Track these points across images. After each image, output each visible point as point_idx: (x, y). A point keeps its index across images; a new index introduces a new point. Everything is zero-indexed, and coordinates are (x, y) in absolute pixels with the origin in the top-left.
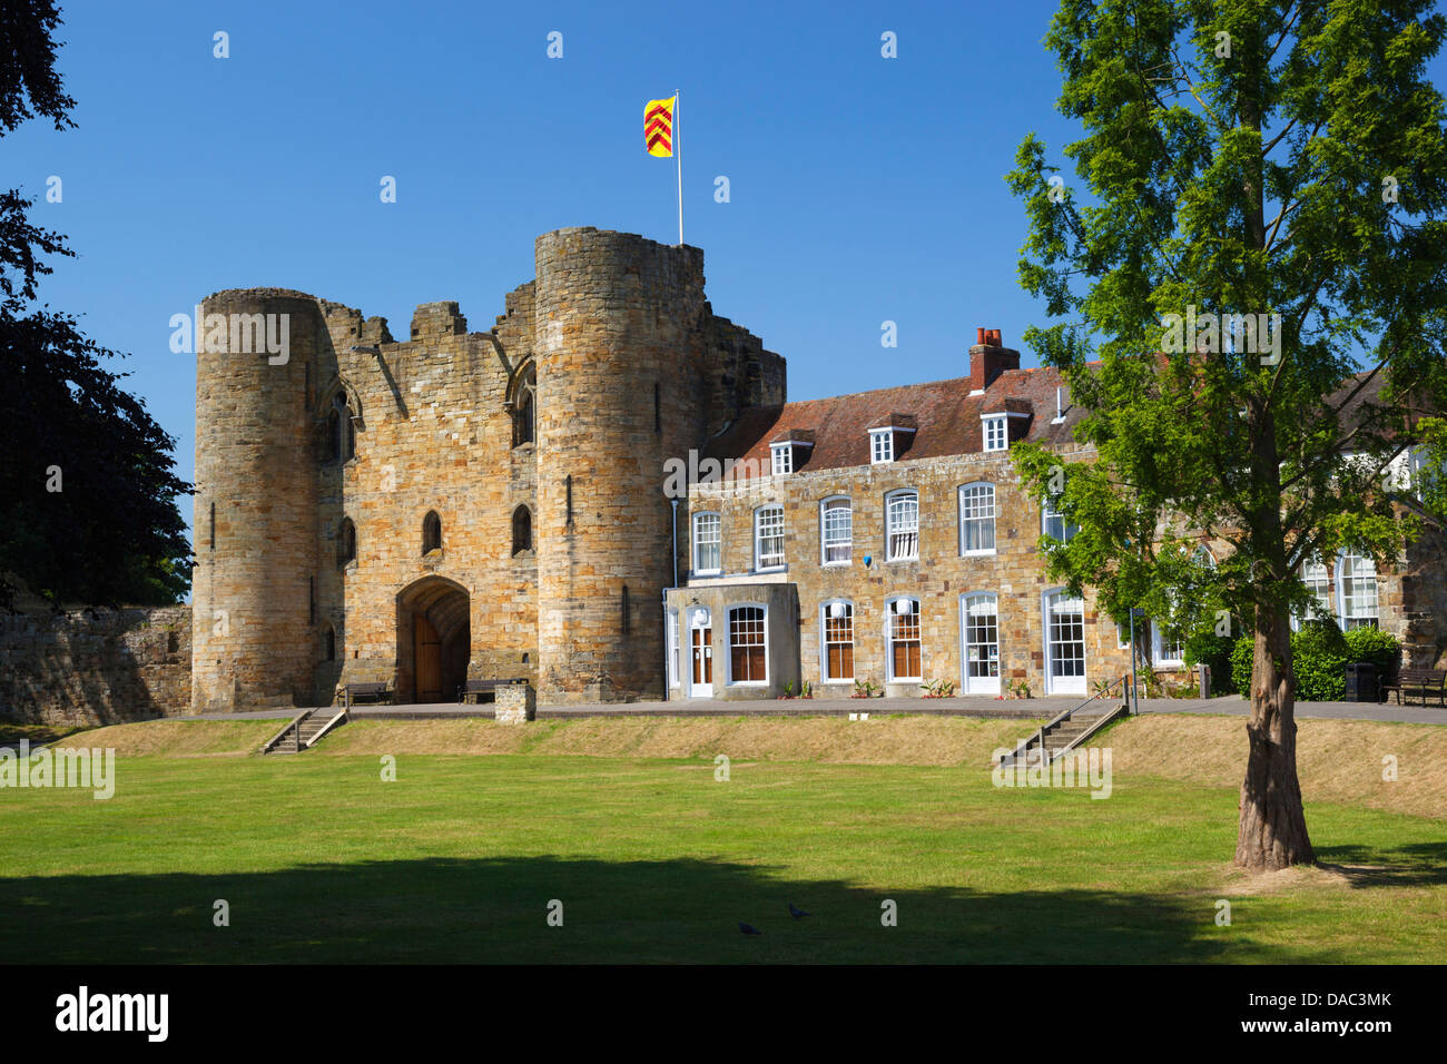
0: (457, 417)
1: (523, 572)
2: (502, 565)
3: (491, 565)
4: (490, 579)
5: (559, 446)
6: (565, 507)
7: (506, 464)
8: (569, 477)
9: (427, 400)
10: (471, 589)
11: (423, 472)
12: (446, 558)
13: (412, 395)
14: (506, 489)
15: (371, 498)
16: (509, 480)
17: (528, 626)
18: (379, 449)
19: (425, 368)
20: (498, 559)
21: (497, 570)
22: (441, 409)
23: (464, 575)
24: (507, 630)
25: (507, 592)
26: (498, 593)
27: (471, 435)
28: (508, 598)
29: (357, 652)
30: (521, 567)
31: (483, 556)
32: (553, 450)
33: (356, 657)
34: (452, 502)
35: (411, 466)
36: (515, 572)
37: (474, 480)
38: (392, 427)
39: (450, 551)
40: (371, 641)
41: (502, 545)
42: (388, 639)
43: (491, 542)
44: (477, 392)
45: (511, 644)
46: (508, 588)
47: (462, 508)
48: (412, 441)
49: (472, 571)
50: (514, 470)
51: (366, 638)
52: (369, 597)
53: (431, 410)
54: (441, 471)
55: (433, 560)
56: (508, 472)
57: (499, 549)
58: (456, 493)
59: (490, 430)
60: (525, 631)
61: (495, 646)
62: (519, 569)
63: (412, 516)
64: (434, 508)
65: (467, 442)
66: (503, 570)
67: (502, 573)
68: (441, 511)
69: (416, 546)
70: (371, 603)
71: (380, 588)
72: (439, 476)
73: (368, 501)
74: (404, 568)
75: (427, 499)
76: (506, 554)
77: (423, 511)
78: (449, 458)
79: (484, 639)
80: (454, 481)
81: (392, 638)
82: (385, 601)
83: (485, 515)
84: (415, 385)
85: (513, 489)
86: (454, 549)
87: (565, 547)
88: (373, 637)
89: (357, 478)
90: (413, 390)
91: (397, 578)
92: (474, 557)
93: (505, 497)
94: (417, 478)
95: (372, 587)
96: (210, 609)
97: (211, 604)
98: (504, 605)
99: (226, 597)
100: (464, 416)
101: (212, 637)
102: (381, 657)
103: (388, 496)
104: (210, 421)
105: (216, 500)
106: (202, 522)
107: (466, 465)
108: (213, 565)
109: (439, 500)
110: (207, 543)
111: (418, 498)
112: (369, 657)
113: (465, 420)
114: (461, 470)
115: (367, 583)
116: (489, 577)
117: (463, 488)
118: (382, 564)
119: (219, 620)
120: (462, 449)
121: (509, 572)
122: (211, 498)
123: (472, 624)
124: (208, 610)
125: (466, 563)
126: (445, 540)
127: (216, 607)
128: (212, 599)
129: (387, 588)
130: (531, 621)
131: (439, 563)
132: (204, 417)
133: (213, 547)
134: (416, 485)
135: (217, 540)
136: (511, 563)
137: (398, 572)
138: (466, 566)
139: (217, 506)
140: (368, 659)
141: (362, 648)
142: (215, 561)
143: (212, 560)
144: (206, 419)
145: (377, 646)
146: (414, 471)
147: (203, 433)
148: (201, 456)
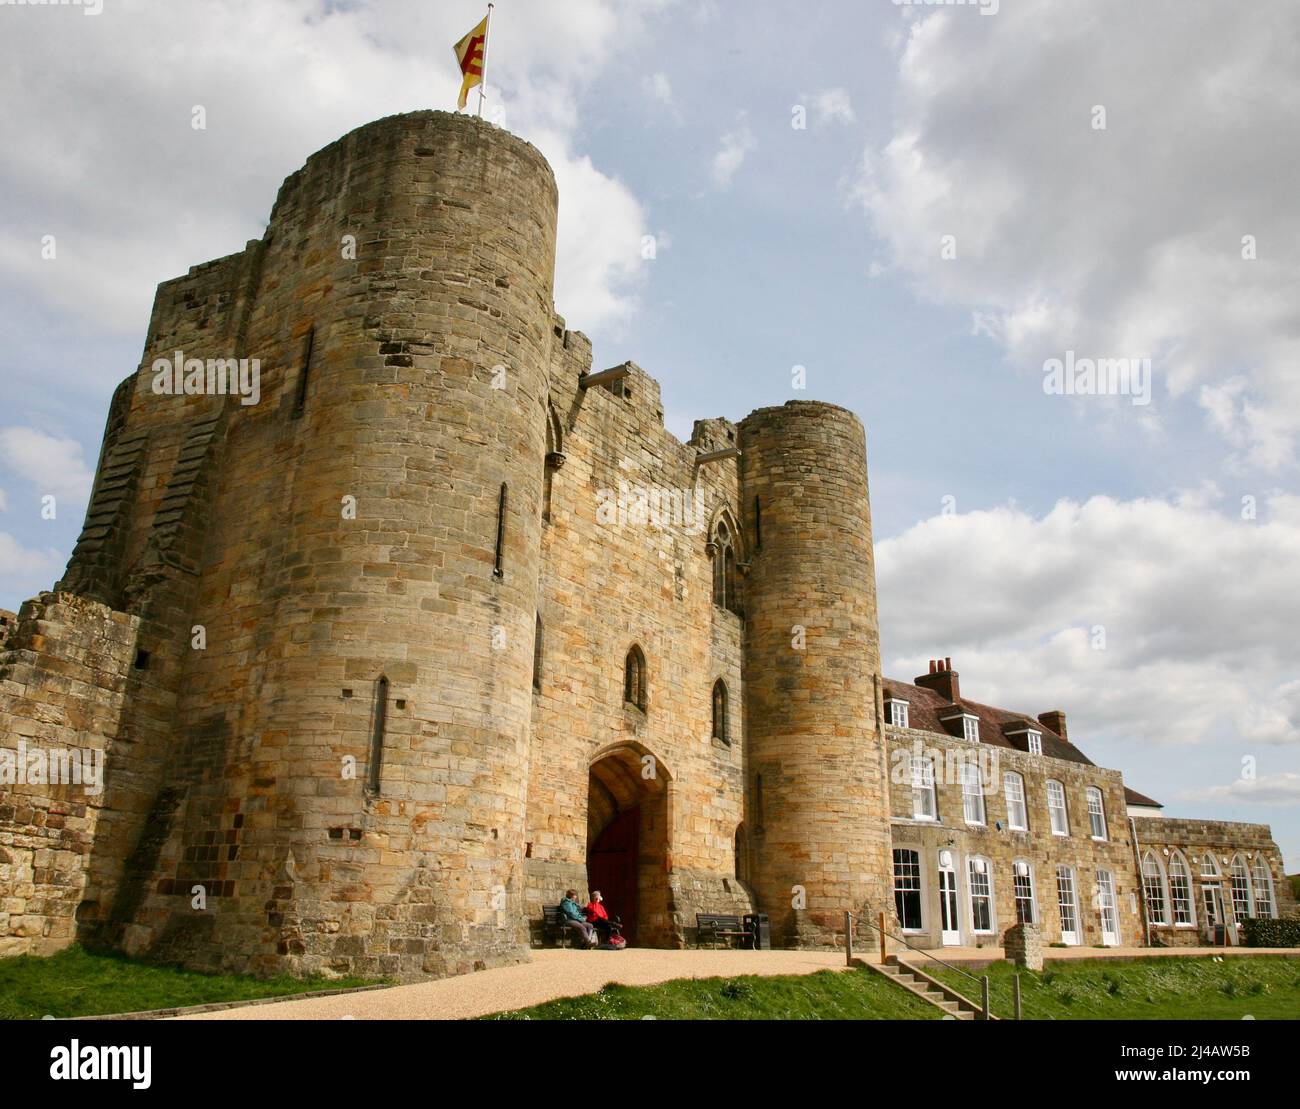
0: (665, 531)
1: (721, 767)
2: (703, 751)
3: (694, 746)
5: (865, 637)
7: (708, 621)
10: (674, 776)
11: (628, 583)
12: (650, 721)
13: (619, 470)
14: (707, 651)
15: (564, 588)
16: (709, 641)
17: (727, 842)
18: (578, 521)
19: (634, 446)
20: (699, 741)
21: (699, 756)
24: (707, 844)
25: (707, 791)
26: (699, 788)
27: (678, 563)
28: (708, 797)
30: (719, 759)
31: (686, 733)
33: (528, 854)
34: (657, 642)
35: (616, 567)
36: (715, 765)
37: (679, 624)
39: (654, 712)
40: (552, 828)
41: (704, 724)
42: (575, 830)
43: (694, 716)
45: (711, 863)
46: (708, 784)
47: (666, 655)
49: (676, 750)
50: (713, 631)
51: (545, 822)
52: (552, 748)
54: (647, 594)
55: (633, 721)
56: (708, 631)
57: (702, 728)
58: (661, 632)
59: (694, 569)
61: (696, 865)
62: (717, 761)
63: (615, 642)
64: (641, 644)
65: (671, 569)
66: (704, 758)
67: (703, 762)
68: (645, 649)
69: (617, 689)
70: (556, 763)
71: (569, 740)
72: (645, 600)
73: (561, 590)
74: (601, 719)
75: (632, 625)
76: (706, 739)
77: (627, 640)
78: (656, 581)
79: (686, 852)
80: (660, 616)
81: (582, 830)
82: (574, 765)
83: (690, 676)
84: (623, 460)
85: (714, 654)
86: (658, 710)
88: (555, 823)
90: (621, 465)
91: (593, 730)
92: (677, 730)
93: (706, 662)
94: (622, 589)
95: (558, 734)
96: (483, 705)
97: (488, 694)
98: (704, 807)
99: (513, 689)
100: (670, 534)
101: (485, 773)
102: (565, 860)
103: (587, 596)
104: (505, 326)
105: (509, 480)
106: (468, 508)
107: (672, 600)
108: (497, 610)
109: (645, 634)
110: (484, 558)
111: (621, 619)
112: (548, 858)
113: (670, 540)
114: (666, 603)
115: (553, 726)
116: (692, 764)
117: (668, 629)
118: (574, 701)
119: (501, 737)
120: (666, 574)
121: (709, 763)
122: (501, 472)
123: (674, 828)
124: (478, 708)
125: (670, 736)
126: (649, 694)
127: (497, 705)
128: (490, 685)
129: (577, 744)
130: (729, 835)
131: (642, 723)
132: (486, 309)
133: (499, 574)
134: (620, 597)
135: (508, 562)
136: (710, 751)
137: (594, 721)
138: (669, 741)
139: (510, 493)
140: (546, 861)
141: (538, 840)
142: (502, 604)
143: (494, 599)
144: (493, 317)
145: (560, 839)
146: (619, 576)
147: (485, 338)
148: (474, 378)
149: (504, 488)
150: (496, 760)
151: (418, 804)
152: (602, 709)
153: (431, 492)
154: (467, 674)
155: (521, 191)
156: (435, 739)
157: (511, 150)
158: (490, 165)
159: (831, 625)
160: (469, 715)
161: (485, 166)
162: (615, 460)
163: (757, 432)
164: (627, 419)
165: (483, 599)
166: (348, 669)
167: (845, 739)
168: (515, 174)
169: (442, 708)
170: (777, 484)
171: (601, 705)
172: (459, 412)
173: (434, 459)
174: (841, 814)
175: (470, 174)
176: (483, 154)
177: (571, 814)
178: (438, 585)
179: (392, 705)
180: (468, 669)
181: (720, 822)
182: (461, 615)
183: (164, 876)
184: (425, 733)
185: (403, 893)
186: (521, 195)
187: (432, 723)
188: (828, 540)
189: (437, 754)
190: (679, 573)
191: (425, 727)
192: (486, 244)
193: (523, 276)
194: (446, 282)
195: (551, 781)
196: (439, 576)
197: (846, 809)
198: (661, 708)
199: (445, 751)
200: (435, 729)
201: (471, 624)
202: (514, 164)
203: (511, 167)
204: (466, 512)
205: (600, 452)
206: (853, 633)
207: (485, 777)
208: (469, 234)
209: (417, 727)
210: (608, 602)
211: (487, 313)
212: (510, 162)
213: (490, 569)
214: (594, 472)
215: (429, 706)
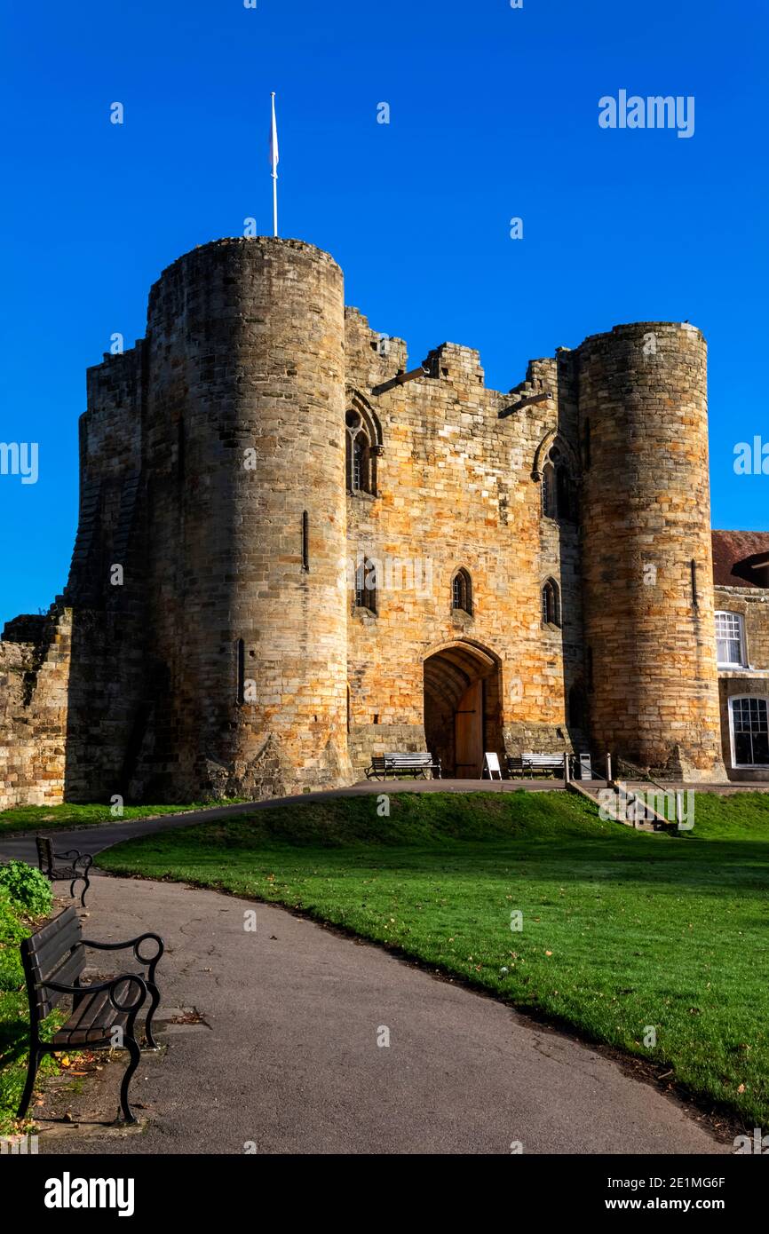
0: (487, 474)
1: (552, 645)
2: (533, 635)
3: (522, 633)
4: (522, 647)
5: (682, 530)
6: (689, 589)
7: (535, 534)
8: (693, 562)
9: (458, 448)
10: (503, 657)
11: (451, 524)
12: (477, 621)
13: (439, 438)
14: (535, 559)
15: (393, 541)
16: (537, 550)
17: (558, 700)
18: (403, 489)
19: (454, 414)
20: (528, 628)
21: (528, 640)
22: (471, 462)
23: (495, 640)
24: (539, 703)
25: (537, 664)
26: (529, 663)
27: (501, 496)
28: (538, 669)
29: (376, 716)
30: (550, 639)
31: (514, 624)
32: (673, 532)
33: (376, 721)
34: (482, 561)
35: (439, 515)
36: (545, 644)
37: (504, 543)
38: (418, 467)
39: (480, 614)
40: (393, 705)
41: (533, 614)
42: (414, 703)
43: (522, 610)
44: (507, 453)
45: (542, 717)
46: (539, 659)
47: (492, 569)
48: (439, 489)
49: (504, 638)
50: (542, 542)
51: (388, 701)
52: (390, 652)
53: (461, 460)
54: (471, 527)
55: (461, 622)
56: (536, 542)
57: (531, 618)
58: (485, 553)
59: (520, 496)
60: (555, 705)
61: (527, 719)
62: (548, 641)
63: (441, 570)
64: (466, 566)
65: (496, 503)
66: (533, 640)
67: (532, 643)
68: (470, 569)
69: (445, 603)
70: (394, 660)
71: (404, 644)
72: (469, 532)
73: (390, 543)
74: (431, 626)
75: (457, 554)
76: (535, 626)
77: (452, 567)
78: (480, 515)
79: (517, 710)
80: (484, 541)
81: (419, 702)
82: (410, 660)
83: (516, 581)
84: (443, 429)
85: (542, 560)
86: (484, 612)
87: (691, 628)
88: (395, 700)
89: (377, 515)
90: (441, 433)
91: (424, 635)
92: (505, 623)
93: (534, 567)
94: (446, 529)
95: (394, 642)
96: (301, 647)
97: (303, 641)
98: (534, 677)
99: (322, 634)
100: (493, 475)
101: (305, 685)
102: (406, 723)
103: (413, 542)
104: (296, 404)
105: (309, 508)
106: (281, 533)
107: (496, 526)
108: (306, 590)
109: (469, 558)
110: (296, 561)
111: (446, 551)
112: (391, 723)
113: (494, 479)
114: (491, 530)
115: (389, 636)
116: (520, 647)
117: (493, 549)
118: (407, 617)
119: (315, 663)
120: (492, 509)
121: (539, 644)
122: (302, 504)
123: (504, 694)
124: (298, 649)
125: (498, 628)
126: (475, 601)
127: (310, 645)
128: (305, 635)
129: (412, 646)
130: (561, 696)
131: (469, 624)
132: (281, 396)
133: (307, 569)
134: (444, 536)
135: (311, 560)
136: (541, 634)
137: (425, 628)
138: (498, 632)
139: (309, 516)
140: (390, 725)
141: (383, 711)
142: (309, 586)
143: (304, 584)
144: (288, 400)
145: (401, 711)
146: (442, 521)
147: (283, 417)
148: (278, 447)
149: (305, 514)
150: (312, 677)
151: (265, 706)
152: (431, 619)
153: (258, 527)
154: (289, 631)
155: (300, 292)
156: (272, 670)
157: (289, 261)
158: (274, 280)
159: (646, 525)
160: (292, 654)
161: (271, 282)
162: (434, 431)
163: (589, 358)
164: (445, 395)
165: (296, 585)
166: (222, 636)
167: (658, 617)
168: (294, 280)
169: (275, 652)
170: (603, 406)
171: (430, 616)
172: (270, 473)
173: (258, 506)
174: (653, 677)
175: (261, 293)
176: (269, 272)
177: (409, 693)
178: (267, 582)
179: (247, 655)
180: (290, 628)
181: (552, 686)
182: (283, 598)
183: (146, 753)
184: (266, 668)
185: (261, 754)
186: (301, 296)
187: (271, 662)
188: (644, 452)
189: (274, 679)
190: (504, 504)
191: (267, 664)
192: (277, 347)
193: (308, 360)
194: (253, 382)
195: (390, 673)
196: (267, 577)
197: (658, 672)
198: (488, 609)
199: (280, 676)
200: (272, 665)
201: (289, 602)
202: (292, 272)
203: (290, 275)
204: (281, 536)
205: (420, 430)
206: (668, 528)
207: (305, 687)
208: (265, 342)
209: (261, 665)
210: (433, 542)
211: (283, 398)
212: (289, 271)
213: (299, 567)
214: (414, 448)
215: (267, 653)
